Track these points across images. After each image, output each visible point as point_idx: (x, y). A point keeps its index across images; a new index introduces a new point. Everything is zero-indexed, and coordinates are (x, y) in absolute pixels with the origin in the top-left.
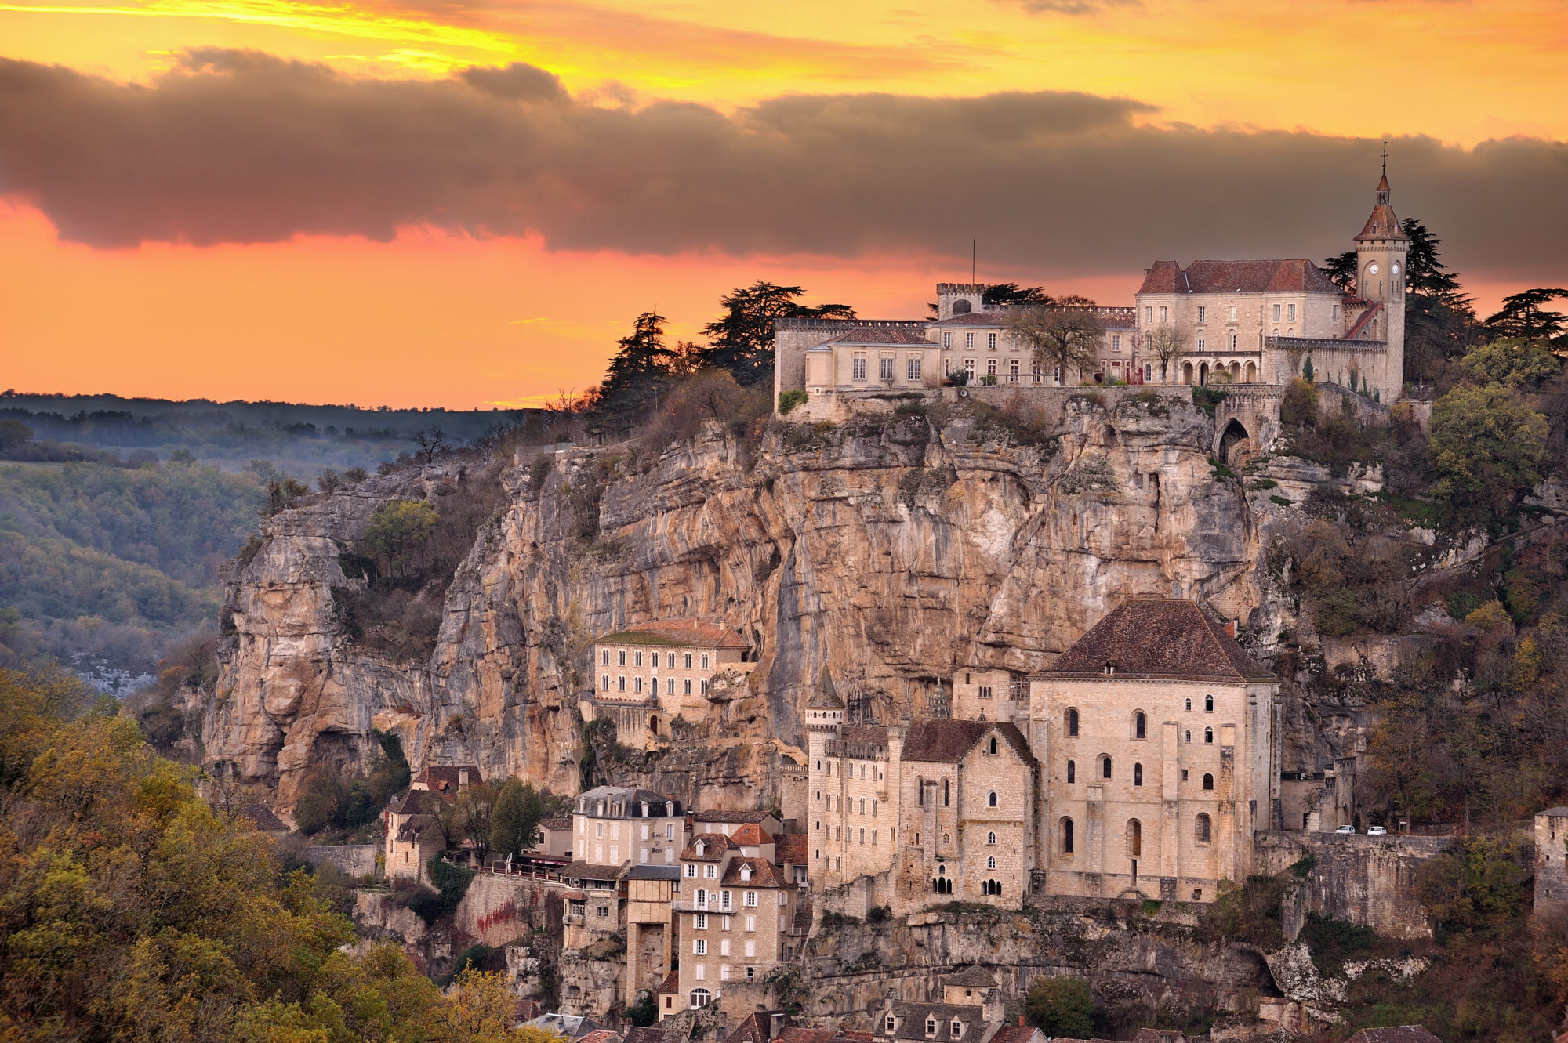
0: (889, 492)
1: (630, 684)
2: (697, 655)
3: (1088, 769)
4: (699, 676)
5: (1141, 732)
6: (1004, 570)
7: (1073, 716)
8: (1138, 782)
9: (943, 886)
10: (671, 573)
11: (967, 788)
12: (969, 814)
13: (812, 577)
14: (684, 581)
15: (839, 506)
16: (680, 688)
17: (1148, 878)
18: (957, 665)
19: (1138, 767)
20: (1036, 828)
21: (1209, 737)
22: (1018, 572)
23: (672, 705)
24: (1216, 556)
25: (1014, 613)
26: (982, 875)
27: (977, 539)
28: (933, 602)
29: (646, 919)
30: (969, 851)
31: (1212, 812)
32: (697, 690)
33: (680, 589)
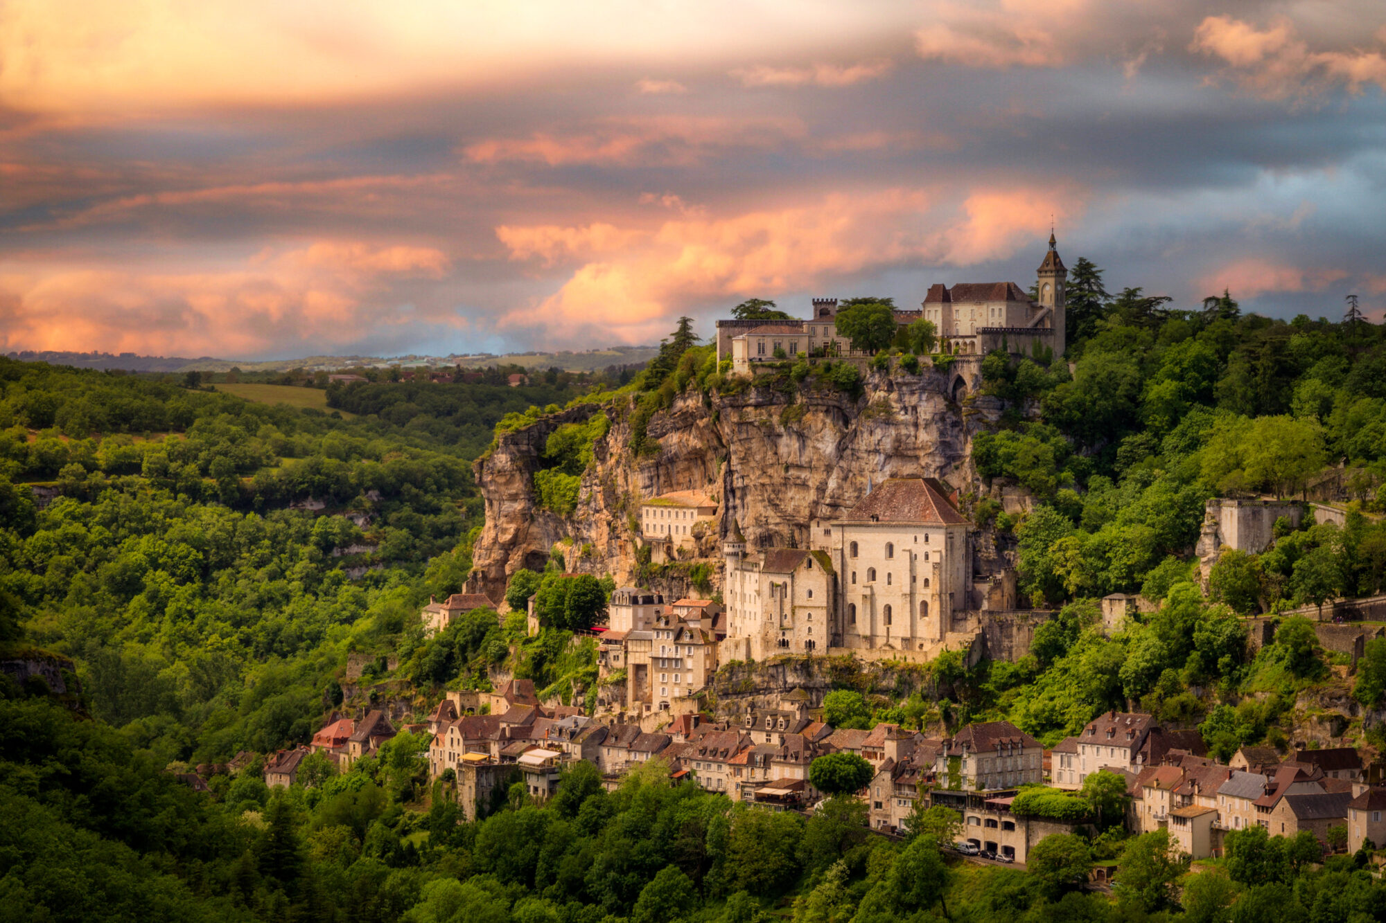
0: (775, 419)
1: (658, 527)
2: (688, 512)
3: (862, 577)
4: (689, 524)
5: (891, 555)
6: (834, 463)
7: (854, 546)
8: (889, 583)
9: (784, 644)
10: (681, 465)
11: (796, 588)
12: (797, 603)
13: (739, 467)
14: (688, 469)
15: (750, 427)
16: (681, 530)
17: (896, 638)
18: (812, 516)
19: (889, 575)
20: (836, 610)
21: (927, 557)
22: (842, 463)
23: (677, 541)
24: (949, 453)
25: (840, 487)
26: (805, 637)
27: (819, 445)
28: (799, 481)
29: (638, 662)
30: (798, 624)
31: (929, 600)
32: (689, 531)
33: (687, 474)
